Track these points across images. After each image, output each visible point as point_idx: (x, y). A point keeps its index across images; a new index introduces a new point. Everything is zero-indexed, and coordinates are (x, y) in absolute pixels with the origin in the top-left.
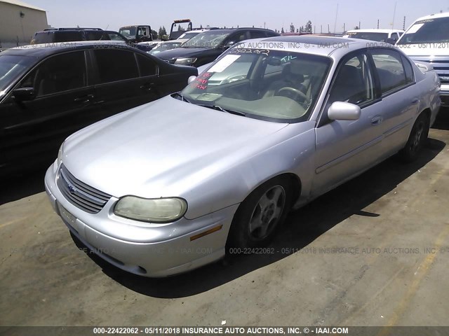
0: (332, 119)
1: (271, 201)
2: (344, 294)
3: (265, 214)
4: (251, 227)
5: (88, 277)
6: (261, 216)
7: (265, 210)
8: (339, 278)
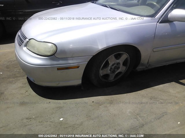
0: (170, 20)
1: (118, 61)
2: (143, 125)
3: (113, 67)
4: (102, 73)
5: (19, 78)
6: (109, 68)
7: (113, 65)
8: (145, 115)
